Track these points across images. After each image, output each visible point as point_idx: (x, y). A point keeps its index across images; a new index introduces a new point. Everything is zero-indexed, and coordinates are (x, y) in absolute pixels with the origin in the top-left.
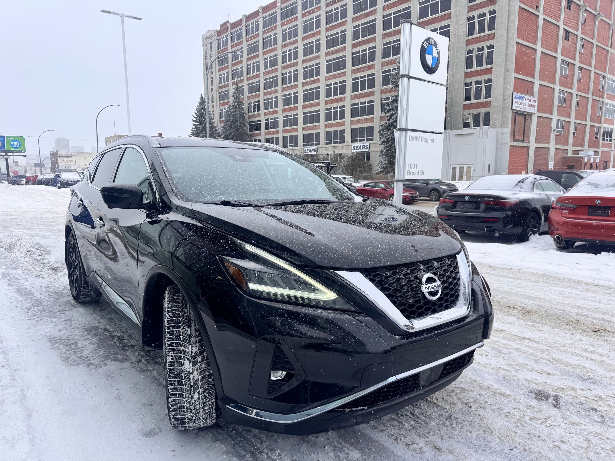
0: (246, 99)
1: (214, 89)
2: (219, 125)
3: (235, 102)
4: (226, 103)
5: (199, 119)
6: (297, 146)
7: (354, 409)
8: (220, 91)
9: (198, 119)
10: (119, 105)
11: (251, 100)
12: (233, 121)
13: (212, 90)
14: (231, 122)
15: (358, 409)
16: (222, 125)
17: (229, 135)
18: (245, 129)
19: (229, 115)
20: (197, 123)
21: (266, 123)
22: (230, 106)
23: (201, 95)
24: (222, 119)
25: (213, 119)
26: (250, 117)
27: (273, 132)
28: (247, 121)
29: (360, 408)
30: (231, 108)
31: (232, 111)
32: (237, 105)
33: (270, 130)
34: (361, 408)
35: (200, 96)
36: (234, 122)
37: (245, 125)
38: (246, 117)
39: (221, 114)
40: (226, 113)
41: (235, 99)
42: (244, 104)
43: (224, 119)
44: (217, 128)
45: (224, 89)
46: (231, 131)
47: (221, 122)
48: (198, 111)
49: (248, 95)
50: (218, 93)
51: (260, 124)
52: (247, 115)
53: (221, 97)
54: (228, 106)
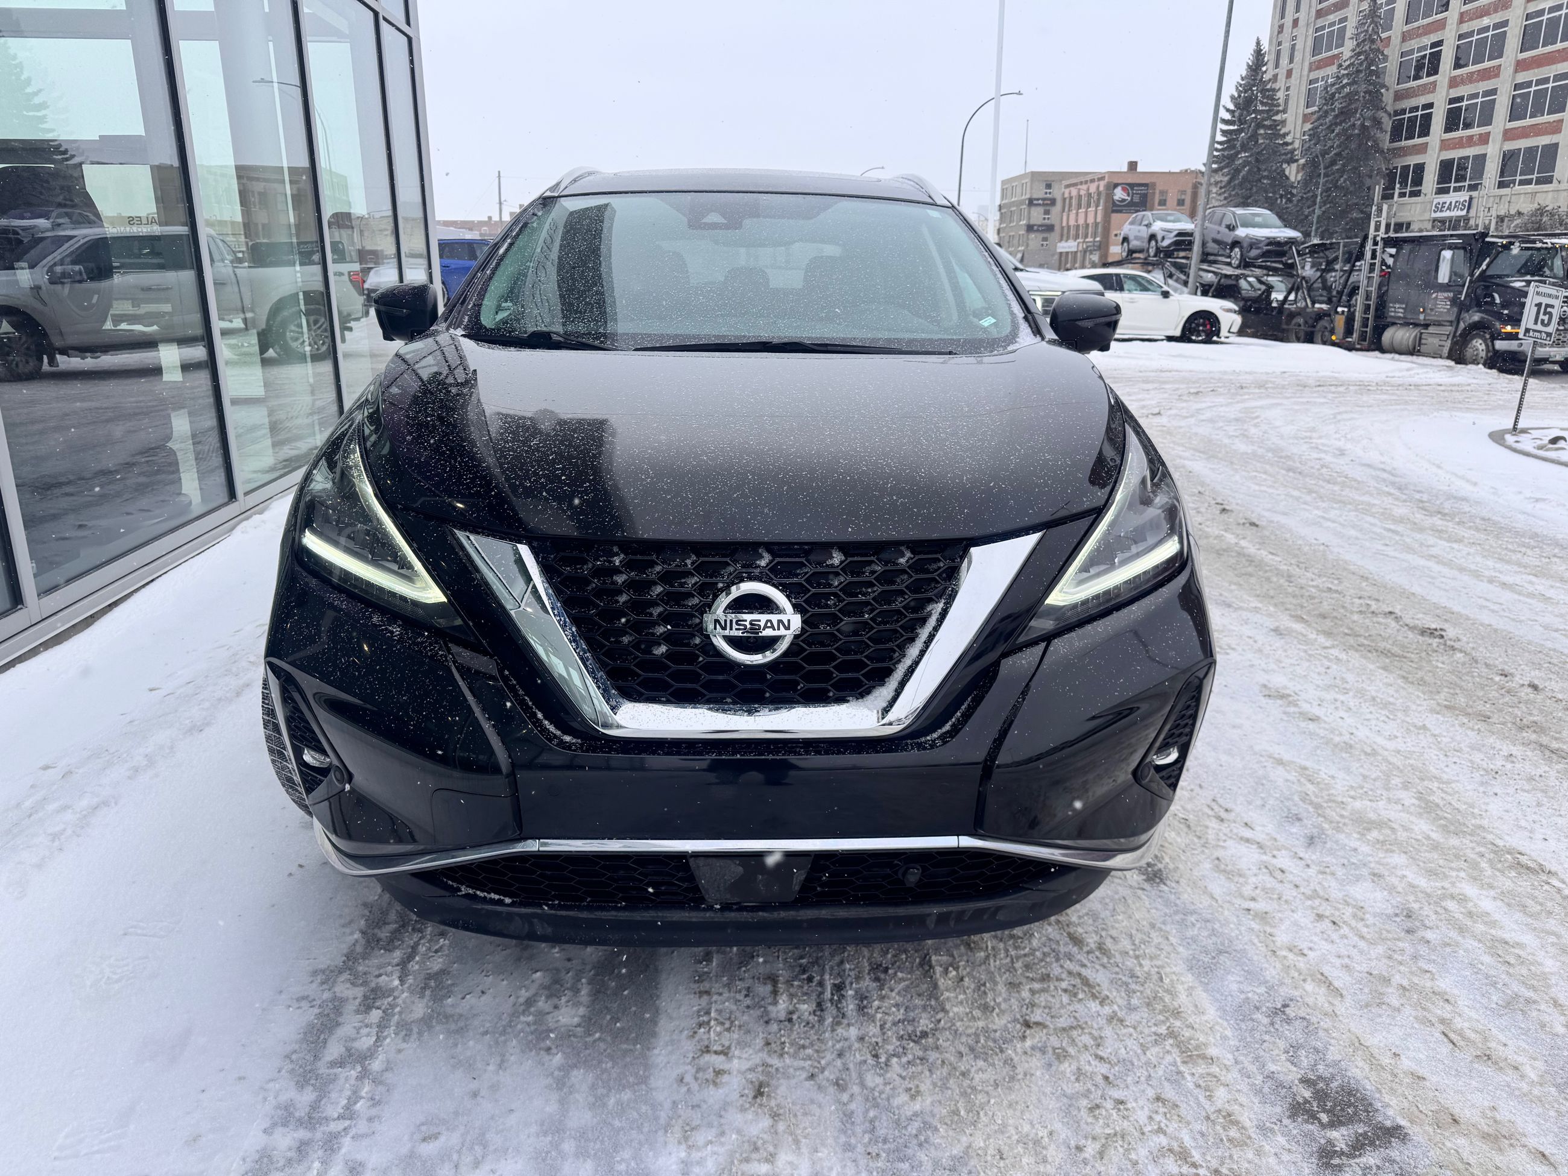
0: (1396, 40)
1: (1301, 23)
2: (1298, 128)
3: (1359, 54)
4: (1329, 61)
5: (1241, 115)
6: (1551, 182)
7: (478, 893)
8: (1320, 23)
9: (1237, 114)
10: (1019, 93)
11: (1413, 42)
12: (1341, 113)
13: (1296, 22)
14: (1336, 117)
15: (488, 896)
16: (1308, 126)
17: (1323, 156)
18: (1379, 135)
19: (1333, 95)
20: (1232, 128)
21: (1450, 112)
22: (1340, 66)
23: (1258, 43)
24: (1310, 110)
25: (1285, 111)
26: (1399, 96)
27: (1471, 137)
28: (1389, 109)
29: (493, 896)
30: (1343, 72)
31: (1345, 81)
32: (1361, 64)
33: (1460, 133)
34: (497, 897)
35: (1253, 46)
36: (1345, 114)
37: (1377, 123)
38: (1388, 97)
39: (1310, 93)
40: (1326, 88)
41: (1358, 45)
42: (1386, 59)
43: (1315, 108)
44: (1289, 139)
45: (1332, 18)
46: (1329, 144)
47: (1305, 119)
48: (1240, 92)
49: (1405, 28)
50: (1311, 31)
51: (1430, 115)
52: (1391, 91)
53: (1317, 42)
54: (1332, 70)
